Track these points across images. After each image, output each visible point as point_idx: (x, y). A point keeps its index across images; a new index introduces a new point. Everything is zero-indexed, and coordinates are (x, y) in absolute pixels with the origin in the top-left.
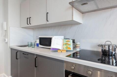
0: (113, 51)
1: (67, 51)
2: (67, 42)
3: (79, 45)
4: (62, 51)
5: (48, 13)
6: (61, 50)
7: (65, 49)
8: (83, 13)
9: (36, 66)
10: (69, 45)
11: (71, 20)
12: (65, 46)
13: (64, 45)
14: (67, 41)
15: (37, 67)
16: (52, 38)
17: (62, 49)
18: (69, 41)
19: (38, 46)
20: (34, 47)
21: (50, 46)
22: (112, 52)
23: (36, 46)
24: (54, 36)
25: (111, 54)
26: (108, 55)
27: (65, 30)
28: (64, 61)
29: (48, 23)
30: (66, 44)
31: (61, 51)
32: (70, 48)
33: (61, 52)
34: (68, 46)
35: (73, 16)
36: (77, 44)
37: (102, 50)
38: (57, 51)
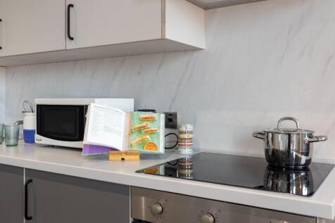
0: (302, 154)
1: (144, 157)
2: (144, 124)
3: (191, 136)
4: (126, 157)
5: (71, 6)
6: (121, 153)
7: (135, 148)
8: (205, 9)
9: (29, 215)
10: (152, 132)
11: (159, 37)
12: (136, 139)
13: (131, 132)
14: (146, 119)
15: (30, 218)
16: (87, 106)
17: (124, 150)
18: (152, 119)
19: (33, 142)
20: (16, 145)
21: (81, 138)
22: (298, 159)
23: (23, 141)
24: (96, 100)
25: (294, 163)
26: (286, 169)
27: (139, 73)
28: (128, 186)
29: (71, 45)
30: (140, 130)
31: (120, 158)
32: (155, 145)
33: (123, 159)
34: (148, 137)
35: (163, 21)
36: (183, 129)
37: (267, 151)
38: (107, 158)
